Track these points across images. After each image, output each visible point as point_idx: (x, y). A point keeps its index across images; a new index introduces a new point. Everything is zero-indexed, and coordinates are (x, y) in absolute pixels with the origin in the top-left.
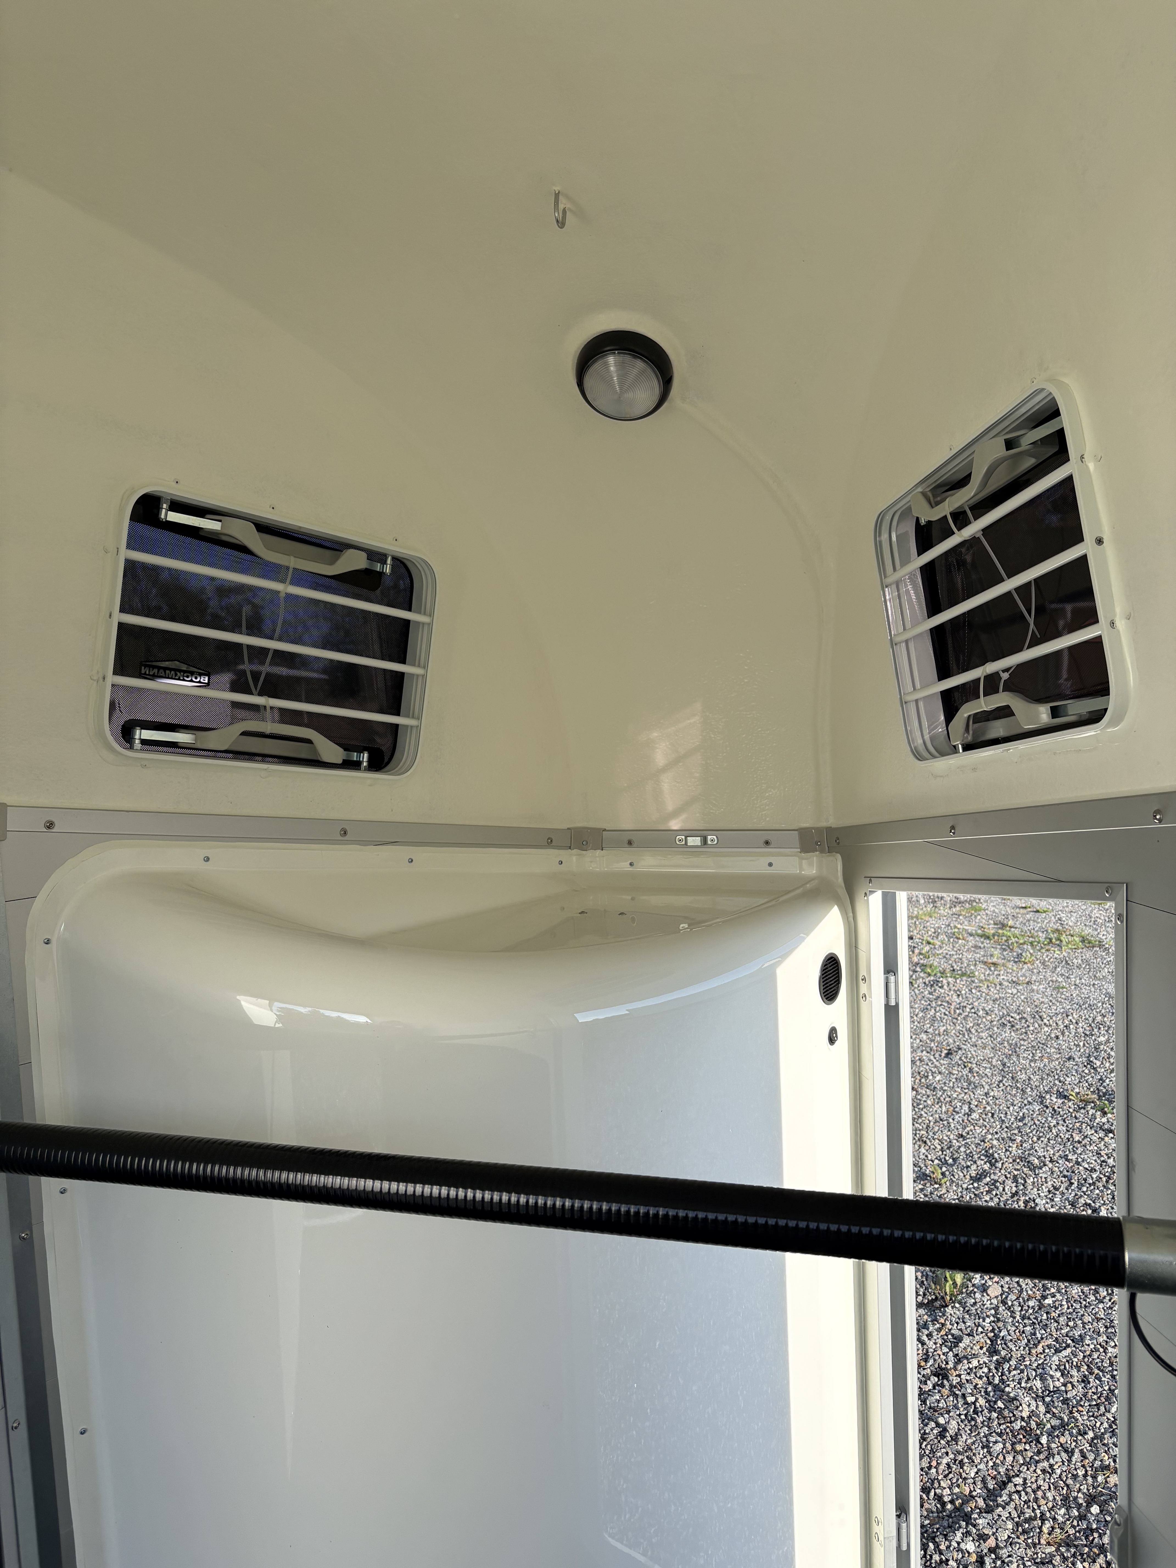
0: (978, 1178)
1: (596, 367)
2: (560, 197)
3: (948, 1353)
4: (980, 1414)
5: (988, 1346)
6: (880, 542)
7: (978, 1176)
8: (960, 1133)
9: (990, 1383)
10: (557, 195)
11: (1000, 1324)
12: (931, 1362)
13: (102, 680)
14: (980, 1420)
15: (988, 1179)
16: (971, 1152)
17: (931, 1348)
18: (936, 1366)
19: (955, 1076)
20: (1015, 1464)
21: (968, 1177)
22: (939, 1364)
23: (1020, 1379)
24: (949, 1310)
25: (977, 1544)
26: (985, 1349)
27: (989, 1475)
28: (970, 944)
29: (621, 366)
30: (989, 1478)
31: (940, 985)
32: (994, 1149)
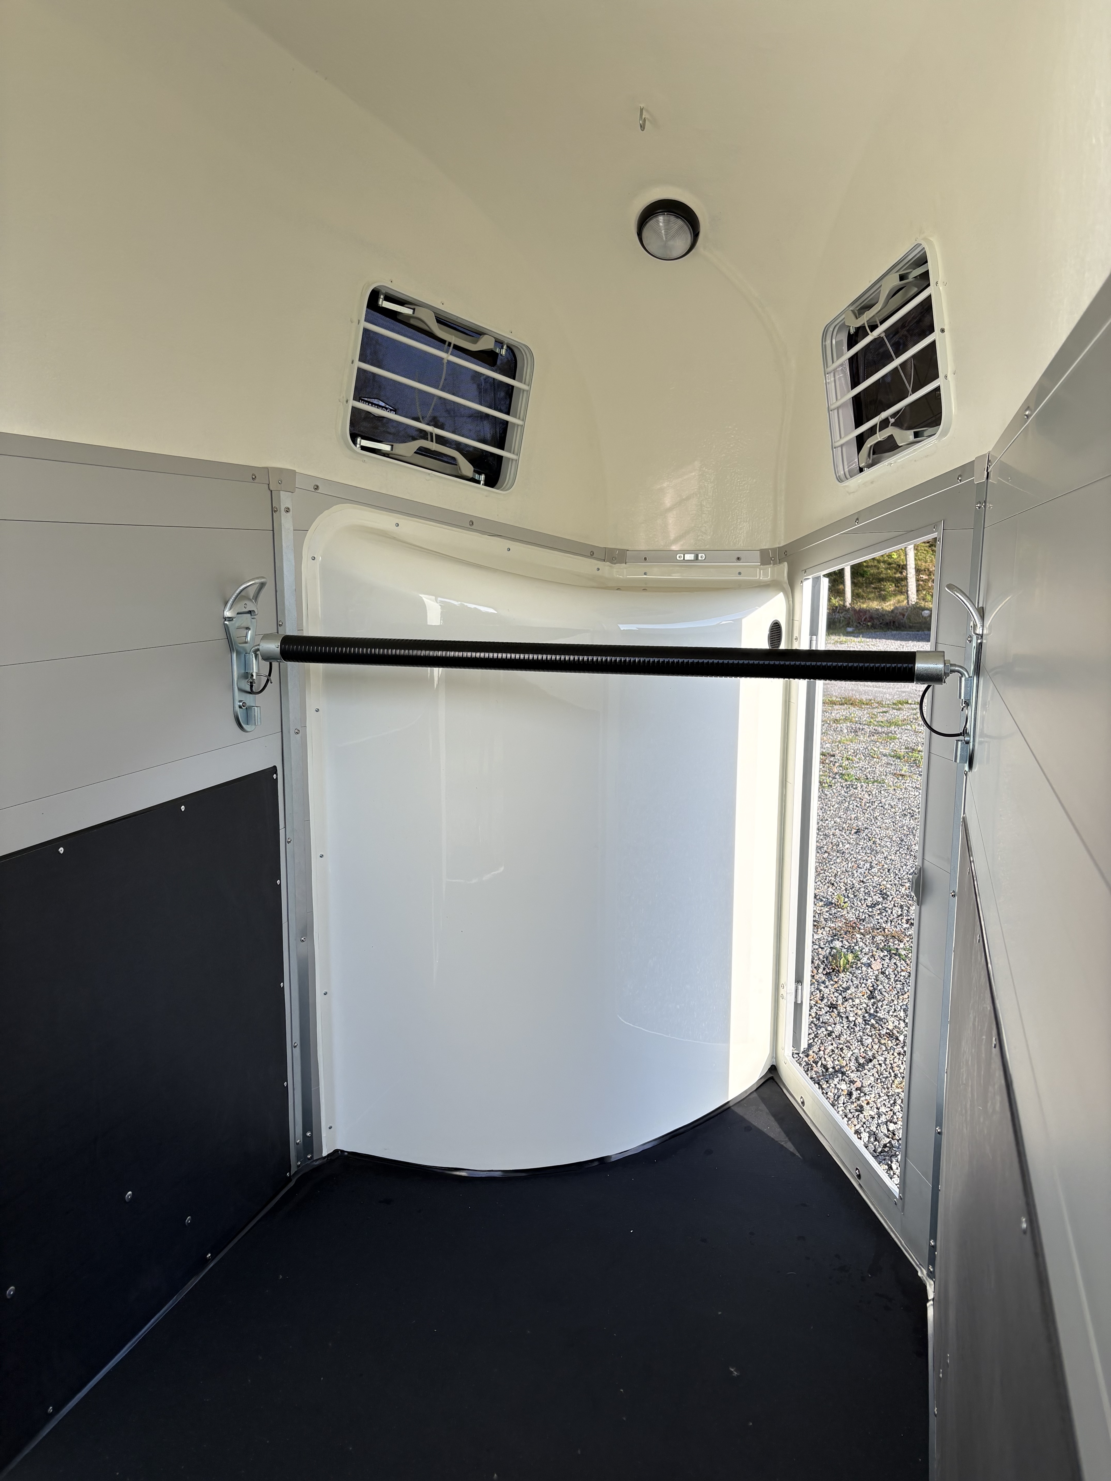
0: (873, 906)
1: (651, 223)
2: (644, 111)
3: (838, 996)
4: (857, 1026)
5: (868, 994)
6: (825, 346)
7: (873, 905)
8: (862, 880)
9: (867, 1013)
10: (642, 110)
11: (878, 983)
12: (826, 1001)
13: (345, 402)
14: (857, 1029)
15: (880, 906)
16: (869, 892)
17: (826, 993)
18: (829, 1003)
19: (861, 846)
20: (879, 1050)
21: (865, 905)
22: (831, 1002)
23: (889, 1010)
24: (842, 975)
25: (849, 1085)
26: (865, 996)
27: (861, 1056)
28: (884, 762)
29: (667, 223)
30: (860, 1057)
31: (855, 787)
32: (887, 890)
